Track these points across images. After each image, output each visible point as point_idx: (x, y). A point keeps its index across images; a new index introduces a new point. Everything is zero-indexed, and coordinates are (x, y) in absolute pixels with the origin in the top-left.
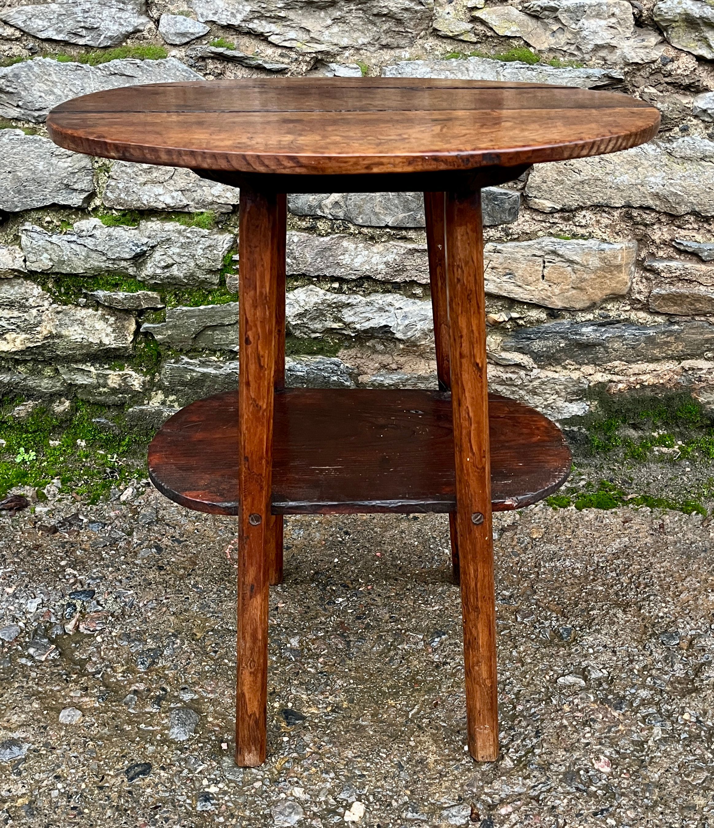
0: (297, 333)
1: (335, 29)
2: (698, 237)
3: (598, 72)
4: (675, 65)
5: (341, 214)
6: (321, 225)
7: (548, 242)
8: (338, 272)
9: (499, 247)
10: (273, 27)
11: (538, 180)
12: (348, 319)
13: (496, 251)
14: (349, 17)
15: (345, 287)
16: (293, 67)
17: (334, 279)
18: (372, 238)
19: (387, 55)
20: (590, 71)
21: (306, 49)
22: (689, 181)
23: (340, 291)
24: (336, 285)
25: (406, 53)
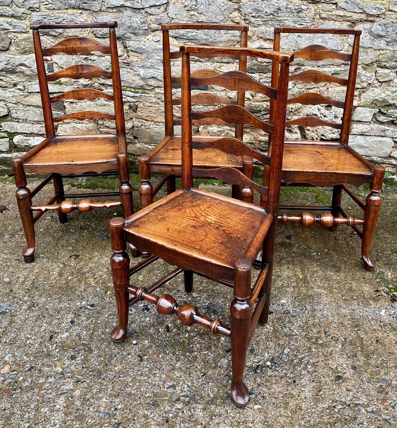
0: (18, 146)
1: (17, 78)
2: (109, 123)
3: (76, 87)
4: (95, 85)
5: (24, 118)
6: (20, 121)
7: (73, 125)
8: (25, 132)
9: (62, 125)
10: (3, 78)
11: (68, 110)
12: (30, 143)
13: (61, 126)
14: (20, 75)
15: (28, 135)
16: (9, 86)
17: (25, 133)
18: (33, 124)
19: (29, 83)
20: (74, 87)
21: (11, 82)
22: (103, 110)
23: (27, 136)
24: (26, 135)
25: (33, 83)
